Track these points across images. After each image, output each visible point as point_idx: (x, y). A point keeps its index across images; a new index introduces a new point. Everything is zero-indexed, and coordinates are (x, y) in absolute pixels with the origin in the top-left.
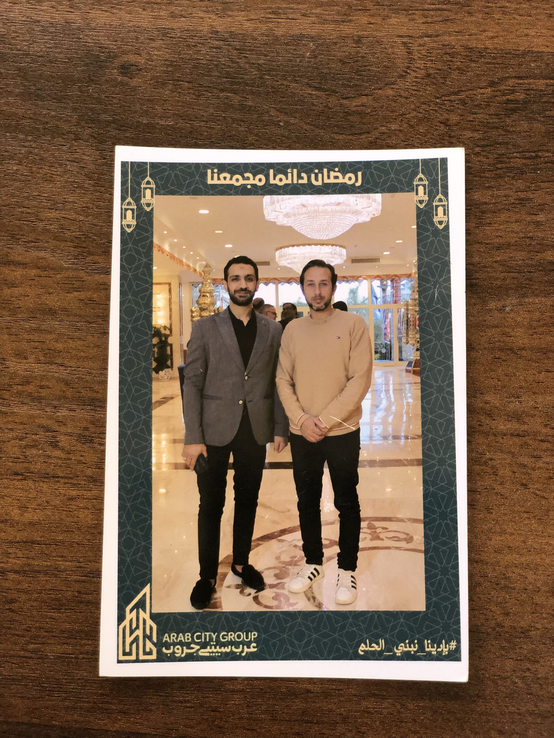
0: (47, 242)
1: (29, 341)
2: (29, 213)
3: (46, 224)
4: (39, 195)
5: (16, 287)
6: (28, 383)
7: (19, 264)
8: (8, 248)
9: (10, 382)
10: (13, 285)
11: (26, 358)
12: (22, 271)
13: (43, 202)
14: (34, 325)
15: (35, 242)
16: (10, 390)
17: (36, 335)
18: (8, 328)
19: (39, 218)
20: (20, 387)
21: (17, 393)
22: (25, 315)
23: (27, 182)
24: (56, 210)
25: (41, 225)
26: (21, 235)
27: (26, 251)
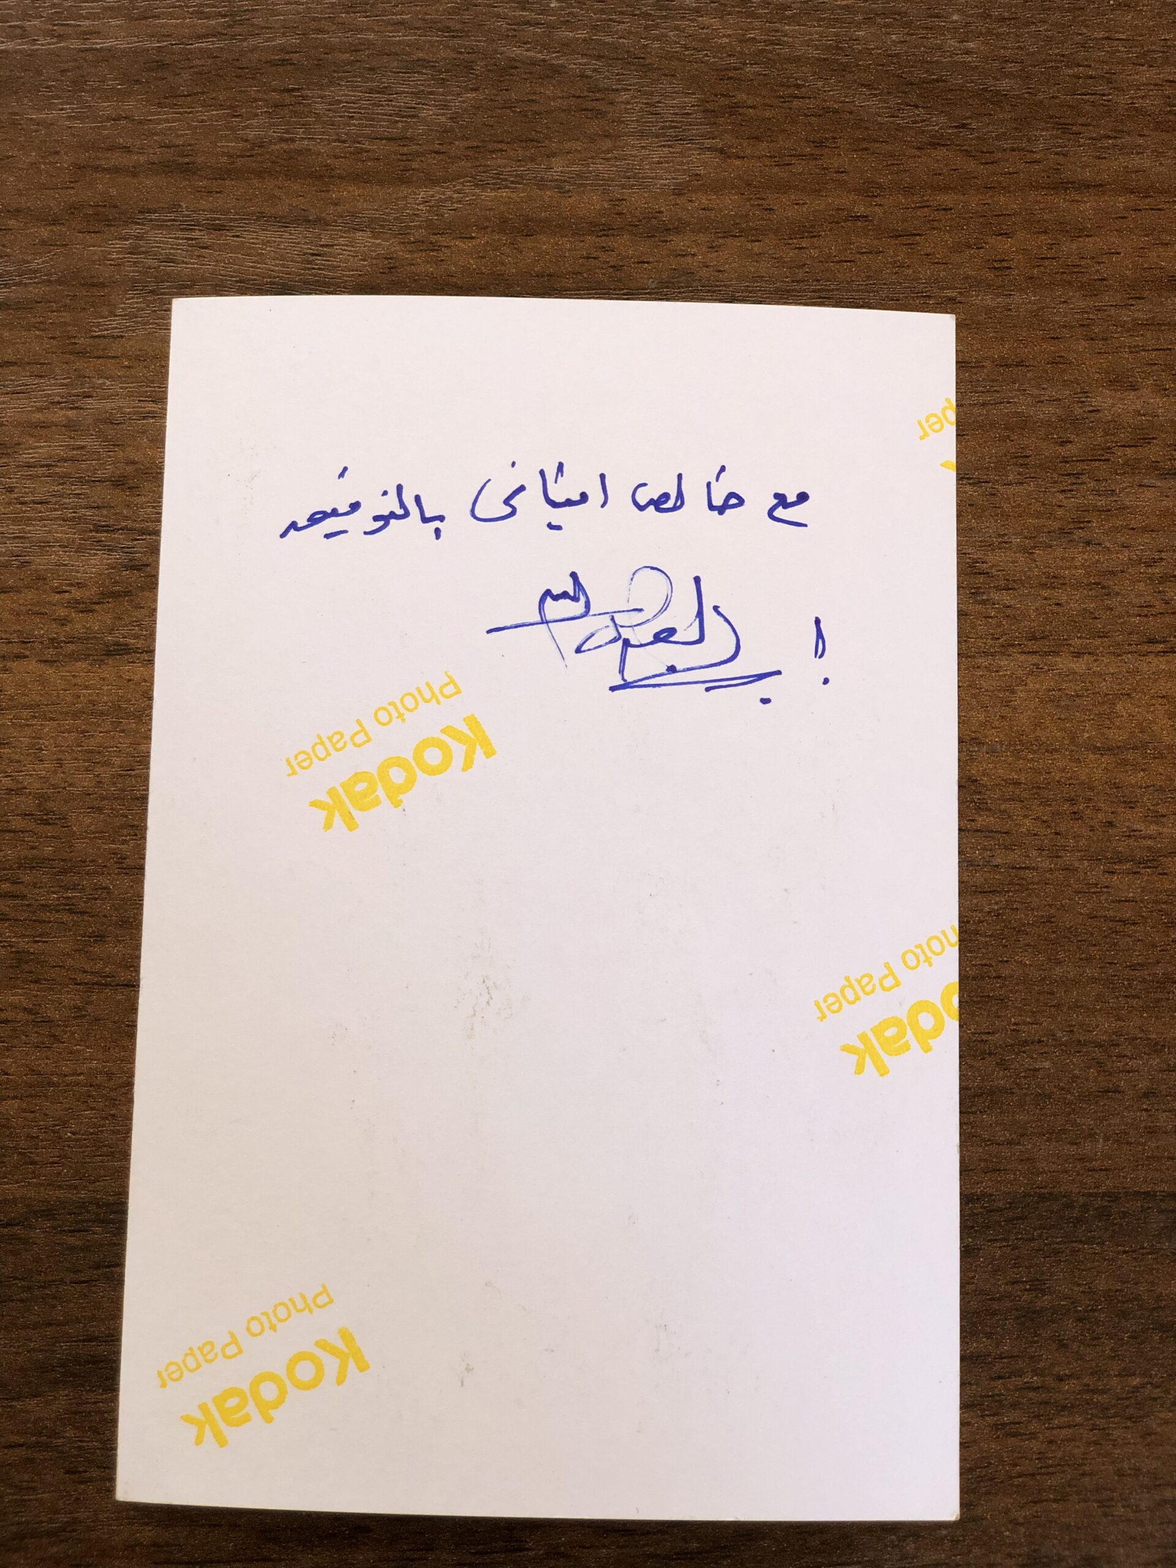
0: (1140, 135)
1: (1134, 350)
2: (1091, 77)
3: (1132, 98)
4: (1108, 38)
5: (1087, 236)
6: (1147, 440)
7: (1088, 187)
8: (1057, 154)
9: (1107, 441)
10: (1081, 232)
11: (1134, 388)
12: (1096, 201)
13: (1119, 51)
14: (1140, 315)
15: (1116, 138)
16: (1108, 460)
17: (1149, 335)
18: (1083, 325)
19: (1114, 85)
20: (1129, 451)
21: (1126, 463)
22: (1119, 296)
23: (1078, 13)
24: (1151, 66)
25: (1123, 100)
26: (1082, 125)
27: (1099, 158)
